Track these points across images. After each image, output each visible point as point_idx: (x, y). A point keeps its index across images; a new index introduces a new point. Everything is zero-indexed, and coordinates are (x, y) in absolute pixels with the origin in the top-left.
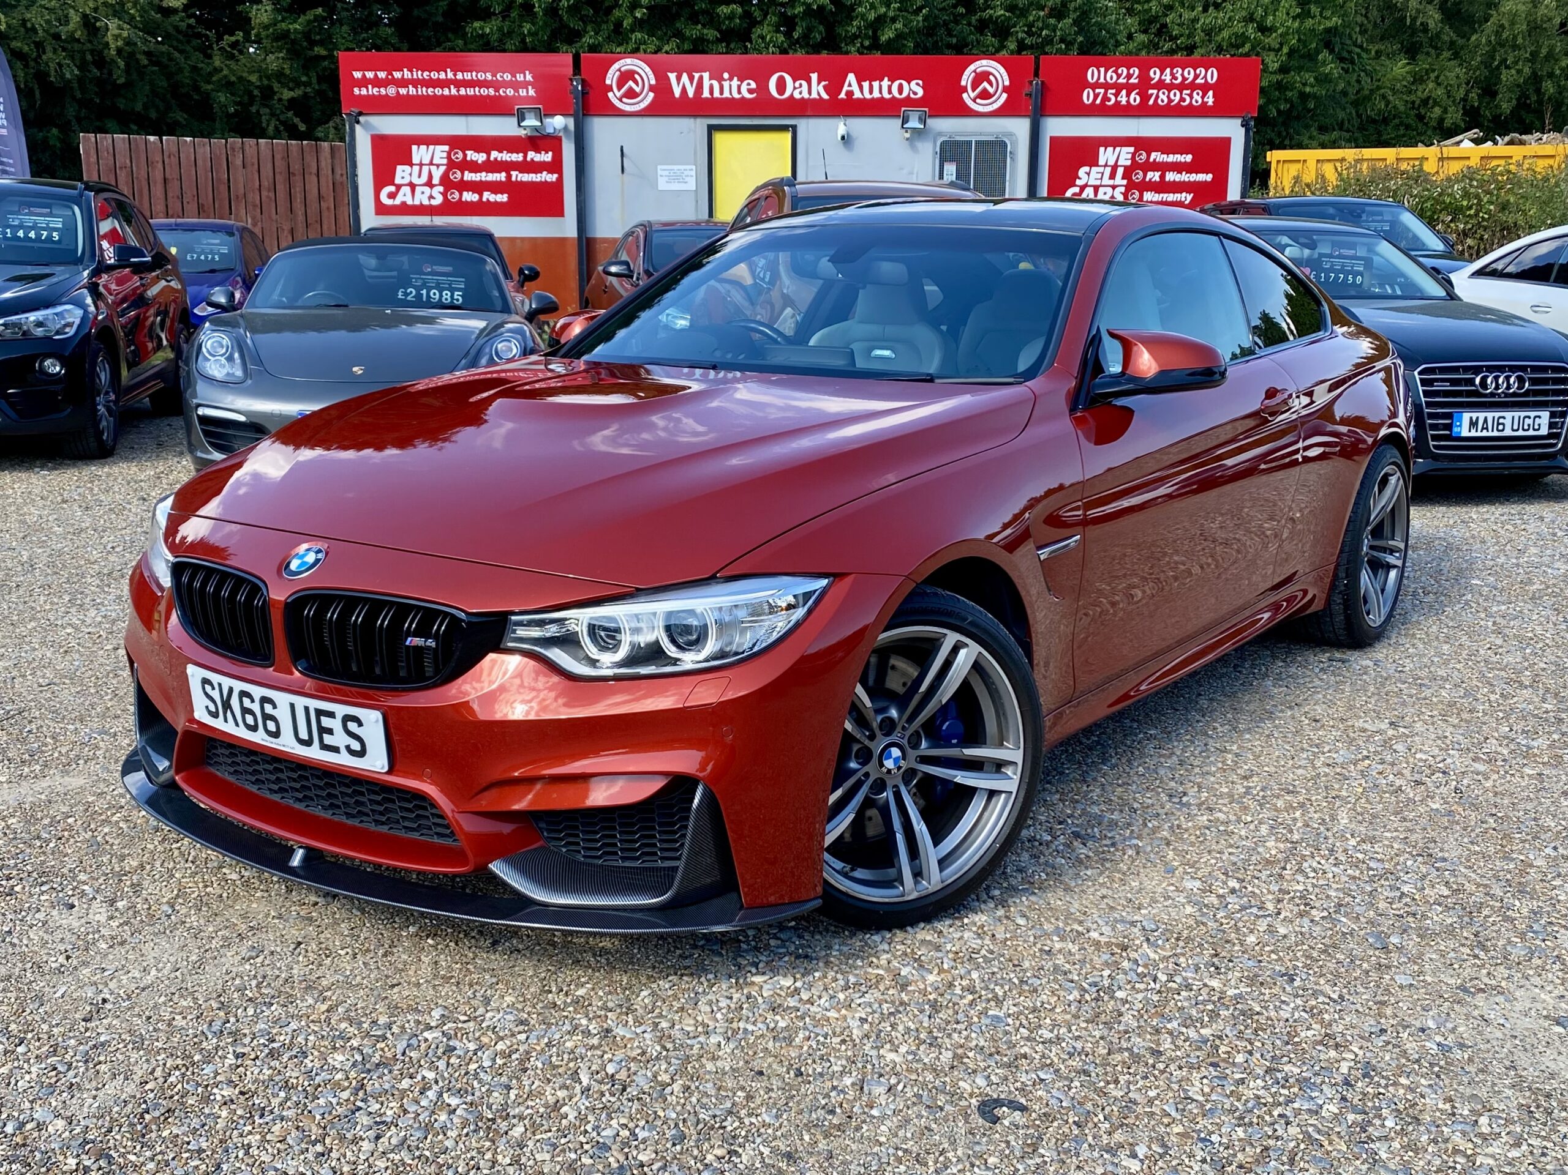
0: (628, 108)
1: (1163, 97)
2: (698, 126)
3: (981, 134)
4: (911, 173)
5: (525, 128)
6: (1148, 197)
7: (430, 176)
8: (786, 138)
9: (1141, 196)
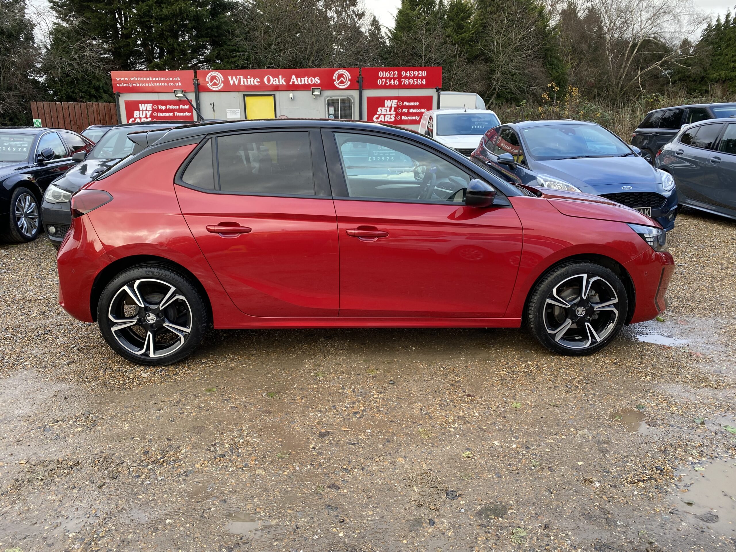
0: (214, 89)
1: (407, 82)
2: (240, 95)
3: (342, 96)
4: (318, 111)
5: (178, 97)
6: (404, 118)
7: (146, 115)
8: (272, 98)
9: (401, 117)
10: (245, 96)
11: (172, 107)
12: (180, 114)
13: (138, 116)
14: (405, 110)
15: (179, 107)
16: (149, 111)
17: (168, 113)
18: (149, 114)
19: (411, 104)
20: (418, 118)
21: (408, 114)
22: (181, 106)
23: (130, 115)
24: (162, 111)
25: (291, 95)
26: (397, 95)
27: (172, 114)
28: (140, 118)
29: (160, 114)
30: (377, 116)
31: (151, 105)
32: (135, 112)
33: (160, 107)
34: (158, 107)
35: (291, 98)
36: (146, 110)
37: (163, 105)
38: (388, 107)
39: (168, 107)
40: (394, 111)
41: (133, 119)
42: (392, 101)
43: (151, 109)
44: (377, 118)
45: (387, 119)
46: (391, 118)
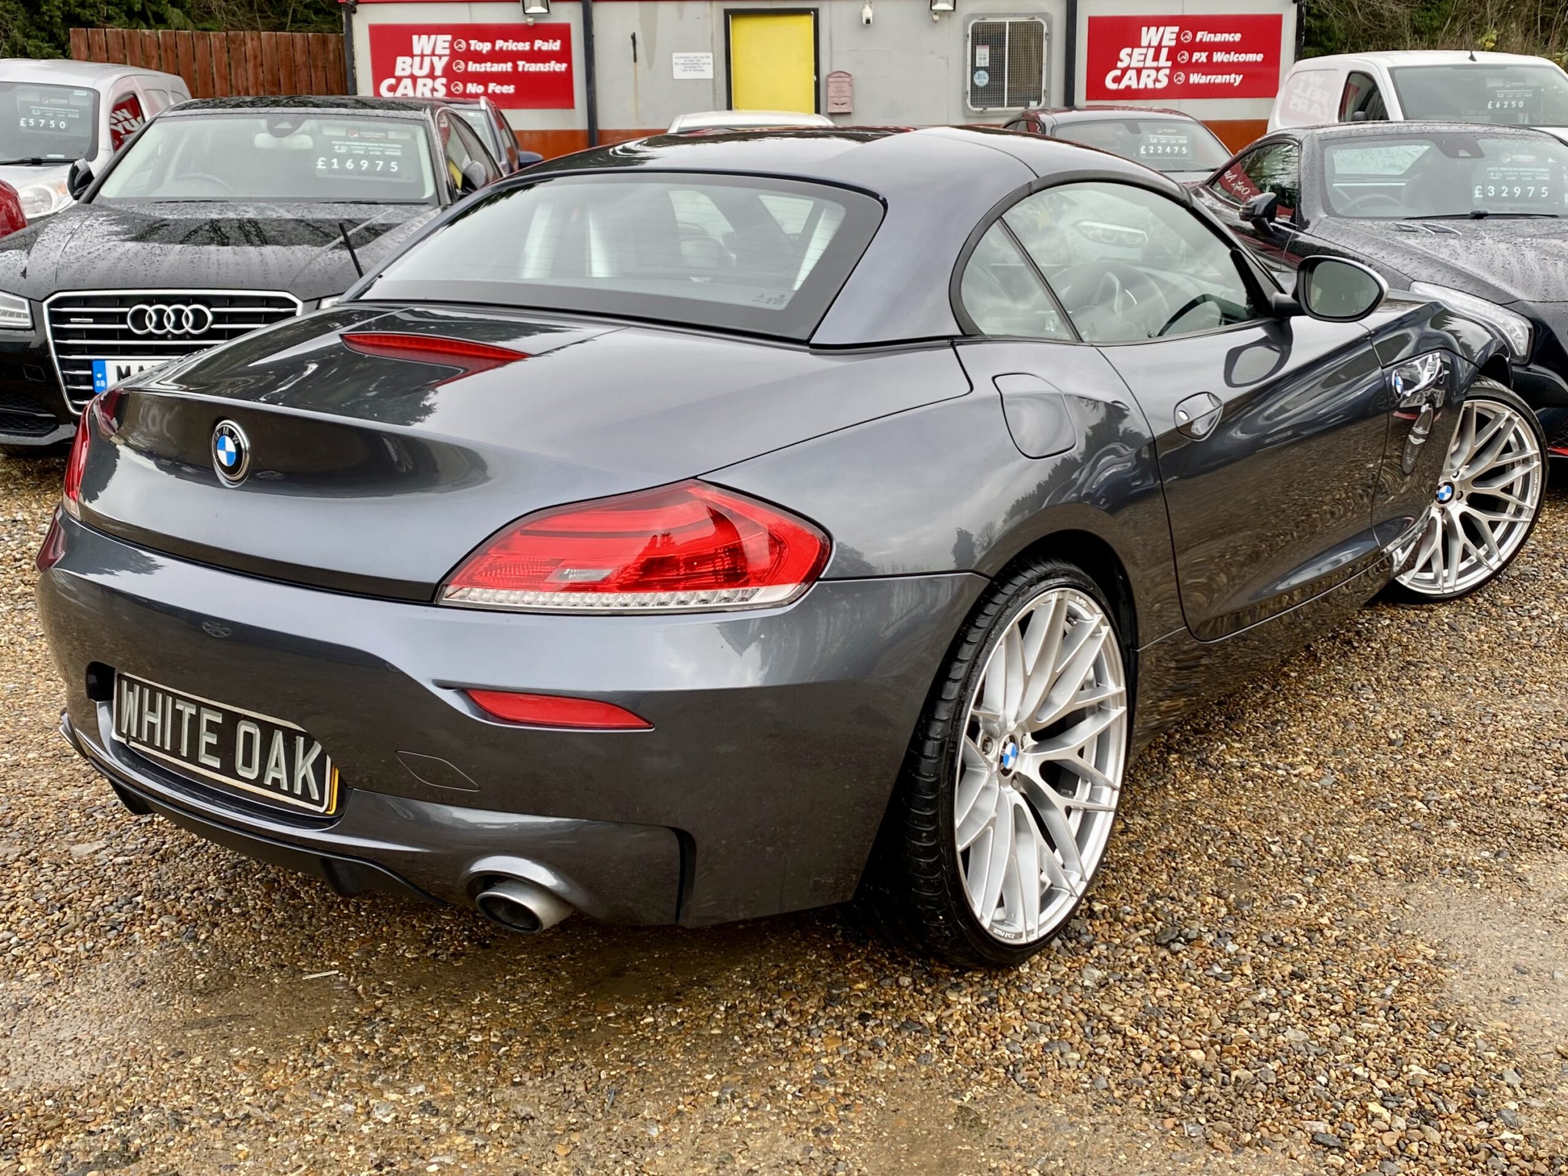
2: (714, 11)
3: (1015, 15)
4: (941, 58)
5: (531, 15)
6: (1195, 78)
7: (432, 68)
8: (807, 21)
9: (1187, 78)
10: (730, 15)
11: (512, 46)
12: (533, 67)
13: (407, 73)
14: (1201, 57)
15: (532, 46)
16: (440, 56)
17: (498, 62)
18: (440, 65)
19: (1219, 38)
20: (1239, 79)
21: (1210, 68)
22: (538, 44)
23: (383, 68)
24: (479, 57)
25: (868, 13)
26: (1177, 12)
27: (508, 67)
28: (414, 79)
29: (473, 67)
30: (1118, 73)
31: (449, 37)
32: (400, 60)
33: (476, 45)
34: (469, 45)
35: (868, 21)
36: (433, 54)
37: (482, 40)
38: (1149, 46)
39: (500, 44)
40: (1167, 60)
41: (392, 81)
42: (1161, 29)
43: (447, 52)
44: (1118, 80)
45: (1147, 81)
46: (1157, 80)
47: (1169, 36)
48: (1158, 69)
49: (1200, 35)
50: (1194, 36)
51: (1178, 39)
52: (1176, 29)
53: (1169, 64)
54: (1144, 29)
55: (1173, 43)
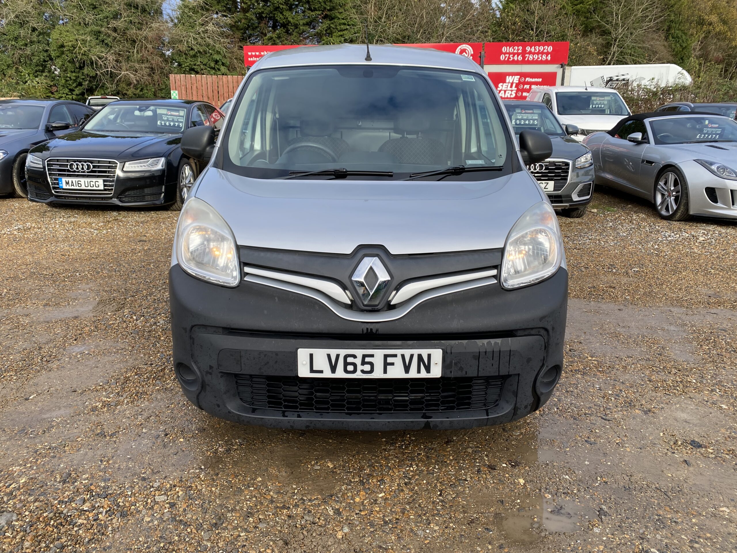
1: (531, 57)
6: (525, 94)
9: (522, 94)
14: (527, 87)
19: (534, 80)
26: (520, 71)
38: (509, 83)
40: (515, 87)
42: (513, 77)
45: (508, 95)
46: (511, 94)
47: (516, 79)
48: (512, 91)
49: (527, 79)
50: (525, 79)
51: (519, 80)
52: (519, 77)
53: (516, 89)
54: (507, 77)
55: (517, 82)
